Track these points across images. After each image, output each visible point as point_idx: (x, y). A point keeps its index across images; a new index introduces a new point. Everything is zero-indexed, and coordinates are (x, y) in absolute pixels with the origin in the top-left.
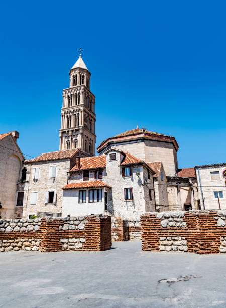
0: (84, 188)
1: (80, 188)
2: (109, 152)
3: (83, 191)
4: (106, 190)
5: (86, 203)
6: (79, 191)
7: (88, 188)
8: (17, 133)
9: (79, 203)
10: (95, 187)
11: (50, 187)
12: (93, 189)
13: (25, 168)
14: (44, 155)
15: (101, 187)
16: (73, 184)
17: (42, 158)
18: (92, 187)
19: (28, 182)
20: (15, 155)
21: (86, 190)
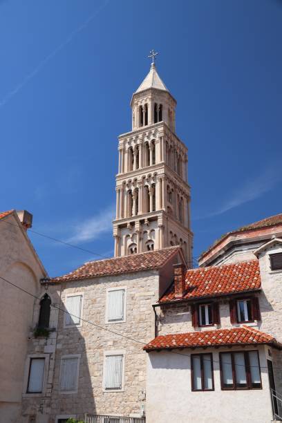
0: (205, 347)
1: (193, 348)
2: (265, 250)
3: (201, 356)
4: (270, 354)
5: (213, 390)
6: (192, 356)
7: (217, 346)
8: (28, 216)
9: (194, 389)
10: (237, 345)
11: (110, 343)
12: (233, 349)
13: (46, 296)
14: (90, 266)
15: (255, 345)
16: (170, 337)
17: (87, 272)
18: (230, 346)
19: (54, 330)
20: (25, 264)
21: (211, 355)
